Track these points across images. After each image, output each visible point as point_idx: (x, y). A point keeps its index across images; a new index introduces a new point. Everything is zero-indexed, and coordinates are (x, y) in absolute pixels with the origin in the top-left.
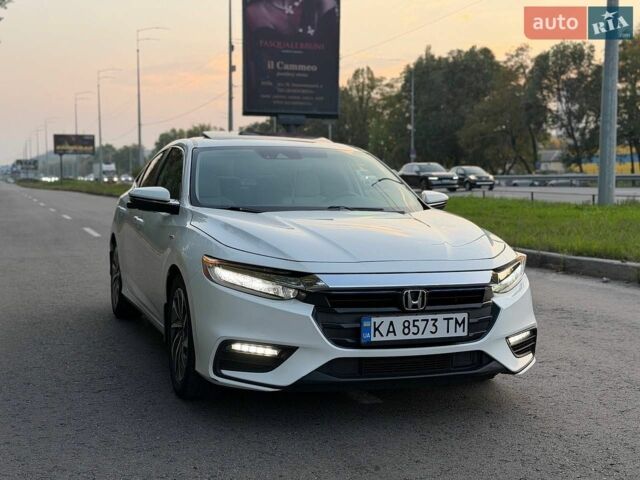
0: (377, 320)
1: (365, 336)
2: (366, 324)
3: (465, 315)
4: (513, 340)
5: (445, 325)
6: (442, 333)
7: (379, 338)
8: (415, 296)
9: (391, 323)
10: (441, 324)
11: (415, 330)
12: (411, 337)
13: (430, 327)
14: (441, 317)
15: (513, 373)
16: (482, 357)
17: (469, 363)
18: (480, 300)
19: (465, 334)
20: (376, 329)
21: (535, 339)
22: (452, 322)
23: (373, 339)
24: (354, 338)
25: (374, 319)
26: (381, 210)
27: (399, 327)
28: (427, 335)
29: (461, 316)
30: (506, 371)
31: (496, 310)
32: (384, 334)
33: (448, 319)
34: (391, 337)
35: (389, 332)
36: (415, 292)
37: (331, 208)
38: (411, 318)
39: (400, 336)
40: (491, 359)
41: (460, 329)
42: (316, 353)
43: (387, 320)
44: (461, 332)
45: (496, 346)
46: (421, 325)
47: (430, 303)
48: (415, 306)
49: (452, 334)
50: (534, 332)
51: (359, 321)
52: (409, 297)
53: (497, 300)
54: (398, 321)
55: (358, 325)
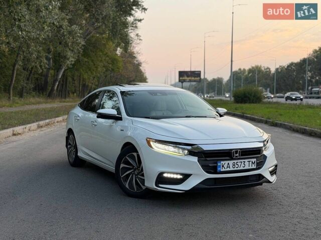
0: (223, 162)
1: (219, 169)
2: (219, 164)
3: (255, 160)
4: (270, 169)
5: (248, 163)
6: (247, 167)
7: (223, 170)
8: (236, 152)
9: (228, 164)
10: (247, 163)
11: (237, 166)
12: (235, 169)
13: (243, 165)
14: (246, 160)
15: (271, 183)
16: (260, 177)
17: (255, 179)
18: (259, 153)
19: (255, 167)
20: (223, 166)
21: (276, 169)
22: (251, 163)
23: (222, 170)
24: (214, 170)
25: (222, 162)
26: (206, 117)
27: (231, 165)
28: (242, 168)
29: (254, 160)
30: (269, 182)
31: (265, 157)
32: (226, 168)
33: (249, 161)
34: (228, 169)
35: (227, 167)
36: (236, 151)
37: (187, 117)
38: (235, 161)
39: (232, 169)
40: (264, 177)
41: (253, 165)
42: (198, 177)
43: (227, 162)
44: (254, 167)
45: (265, 172)
46: (239, 164)
47: (242, 155)
48: (237, 156)
49: (250, 167)
50: (276, 166)
51: (217, 163)
52: (234, 152)
53: (265, 153)
54: (231, 162)
55: (215, 165)
